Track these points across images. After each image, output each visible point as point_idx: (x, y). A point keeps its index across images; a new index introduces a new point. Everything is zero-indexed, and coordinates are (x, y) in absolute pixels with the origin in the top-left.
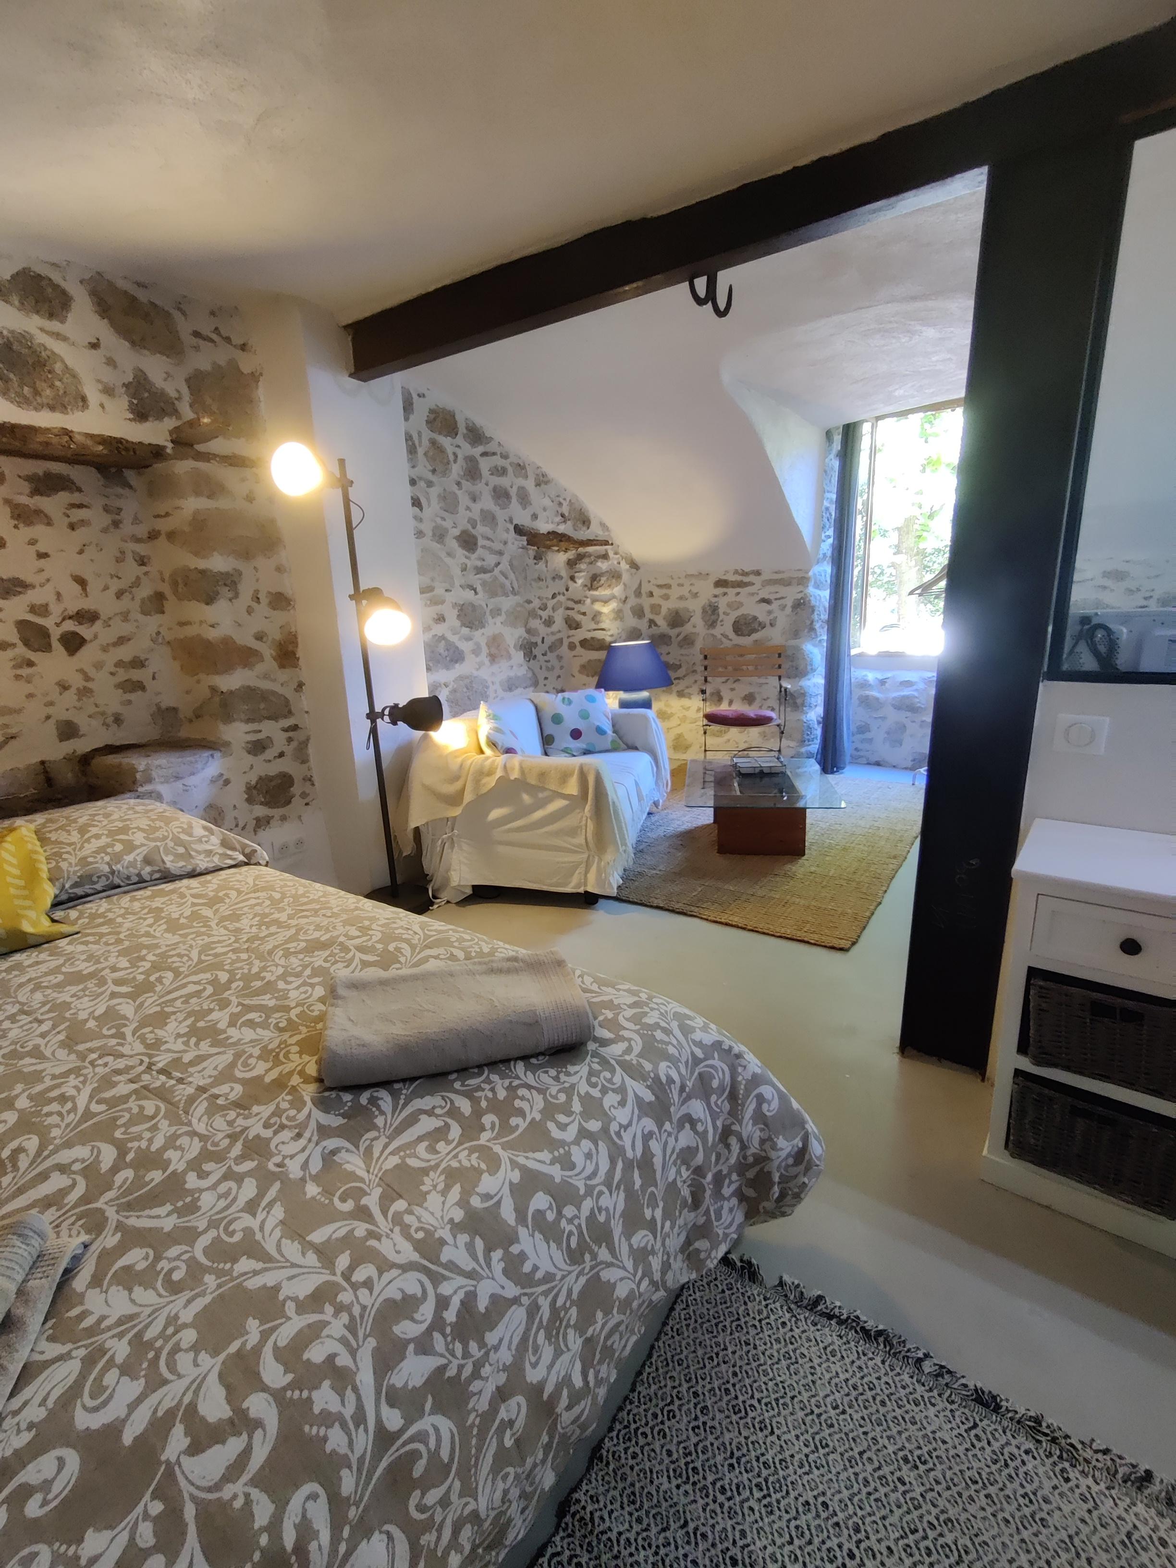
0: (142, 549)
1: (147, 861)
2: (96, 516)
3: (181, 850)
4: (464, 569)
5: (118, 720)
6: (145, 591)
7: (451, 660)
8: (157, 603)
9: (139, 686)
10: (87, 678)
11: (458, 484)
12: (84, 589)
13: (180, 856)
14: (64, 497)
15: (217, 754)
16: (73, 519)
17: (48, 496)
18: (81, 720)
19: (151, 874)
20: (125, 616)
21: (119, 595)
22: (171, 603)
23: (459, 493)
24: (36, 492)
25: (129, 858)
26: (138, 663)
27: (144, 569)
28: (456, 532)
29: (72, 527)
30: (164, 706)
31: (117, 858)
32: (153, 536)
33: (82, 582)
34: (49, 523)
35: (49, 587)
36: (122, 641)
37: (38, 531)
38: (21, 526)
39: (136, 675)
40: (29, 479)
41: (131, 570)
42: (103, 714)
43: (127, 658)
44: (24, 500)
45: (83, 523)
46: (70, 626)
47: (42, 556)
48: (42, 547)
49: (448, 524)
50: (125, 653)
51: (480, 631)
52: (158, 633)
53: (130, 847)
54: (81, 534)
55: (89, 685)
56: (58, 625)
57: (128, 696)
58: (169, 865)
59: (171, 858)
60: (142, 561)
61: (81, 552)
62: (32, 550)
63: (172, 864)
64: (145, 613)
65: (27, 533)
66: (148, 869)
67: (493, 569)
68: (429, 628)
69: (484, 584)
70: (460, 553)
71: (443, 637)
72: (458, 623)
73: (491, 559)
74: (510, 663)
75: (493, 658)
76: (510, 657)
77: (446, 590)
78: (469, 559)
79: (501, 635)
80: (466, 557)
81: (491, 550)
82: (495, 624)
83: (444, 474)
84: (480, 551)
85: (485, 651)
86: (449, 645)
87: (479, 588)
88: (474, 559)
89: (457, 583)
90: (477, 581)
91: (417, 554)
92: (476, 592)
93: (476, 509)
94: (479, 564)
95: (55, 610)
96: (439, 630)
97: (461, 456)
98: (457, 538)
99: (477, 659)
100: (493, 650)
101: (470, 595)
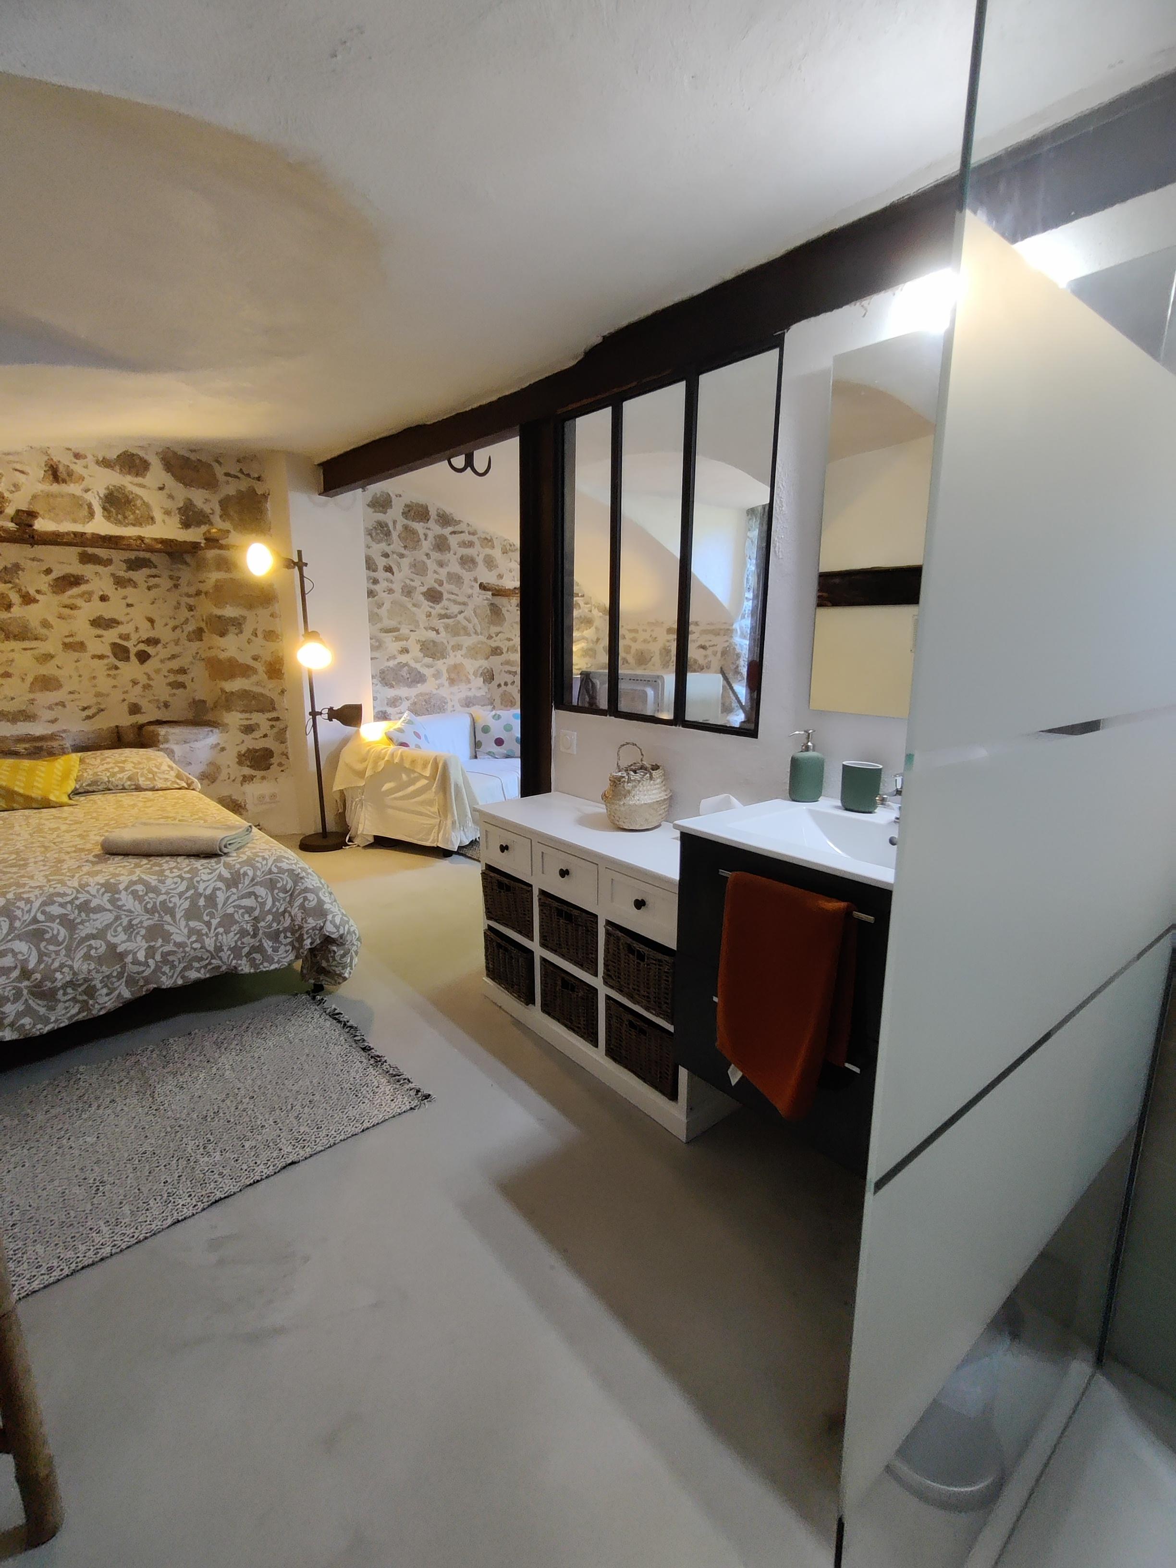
0: (191, 601)
1: (130, 779)
2: (165, 583)
3: (150, 776)
4: (429, 615)
5: (166, 705)
6: (191, 627)
7: (412, 682)
8: (198, 634)
9: (182, 685)
10: (150, 679)
11: (427, 555)
12: (153, 626)
13: (149, 779)
14: (146, 571)
15: (216, 730)
16: (150, 584)
17: (137, 571)
18: (144, 703)
19: (130, 786)
20: (177, 642)
21: (174, 628)
22: (205, 636)
23: (428, 562)
24: (130, 568)
25: (119, 776)
26: (183, 671)
27: (192, 613)
28: (424, 589)
29: (149, 588)
30: (197, 698)
31: (114, 775)
32: (198, 593)
33: (151, 621)
34: (135, 586)
35: (132, 625)
36: (173, 657)
37: (129, 591)
38: (119, 589)
39: (181, 678)
40: (125, 561)
41: (185, 613)
42: (158, 700)
43: (176, 667)
44: (122, 573)
45: (157, 586)
46: (142, 647)
47: (129, 606)
48: (129, 601)
49: (416, 583)
50: (175, 664)
51: (441, 661)
52: (197, 653)
53: (122, 770)
54: (154, 593)
55: (151, 682)
56: (135, 646)
57: (174, 691)
58: (141, 782)
59: (143, 779)
60: (191, 608)
61: (153, 603)
62: (124, 602)
63: (142, 782)
64: (190, 640)
65: (122, 592)
66: (129, 783)
67: (456, 616)
68: (394, 657)
69: (446, 627)
70: (426, 604)
71: (406, 665)
72: (421, 655)
73: (455, 609)
74: (469, 686)
75: (452, 682)
76: (469, 681)
77: (411, 631)
78: (434, 608)
79: (461, 665)
80: (431, 607)
81: (455, 602)
82: (455, 656)
83: (415, 549)
84: (445, 602)
85: (445, 675)
86: (411, 670)
87: (442, 630)
88: (438, 609)
89: (422, 626)
90: (440, 624)
91: (387, 605)
92: (438, 632)
93: (443, 572)
94: (443, 612)
95: (134, 637)
96: (404, 658)
97: (431, 535)
98: (424, 594)
99: (437, 682)
100: (453, 676)
101: (432, 635)
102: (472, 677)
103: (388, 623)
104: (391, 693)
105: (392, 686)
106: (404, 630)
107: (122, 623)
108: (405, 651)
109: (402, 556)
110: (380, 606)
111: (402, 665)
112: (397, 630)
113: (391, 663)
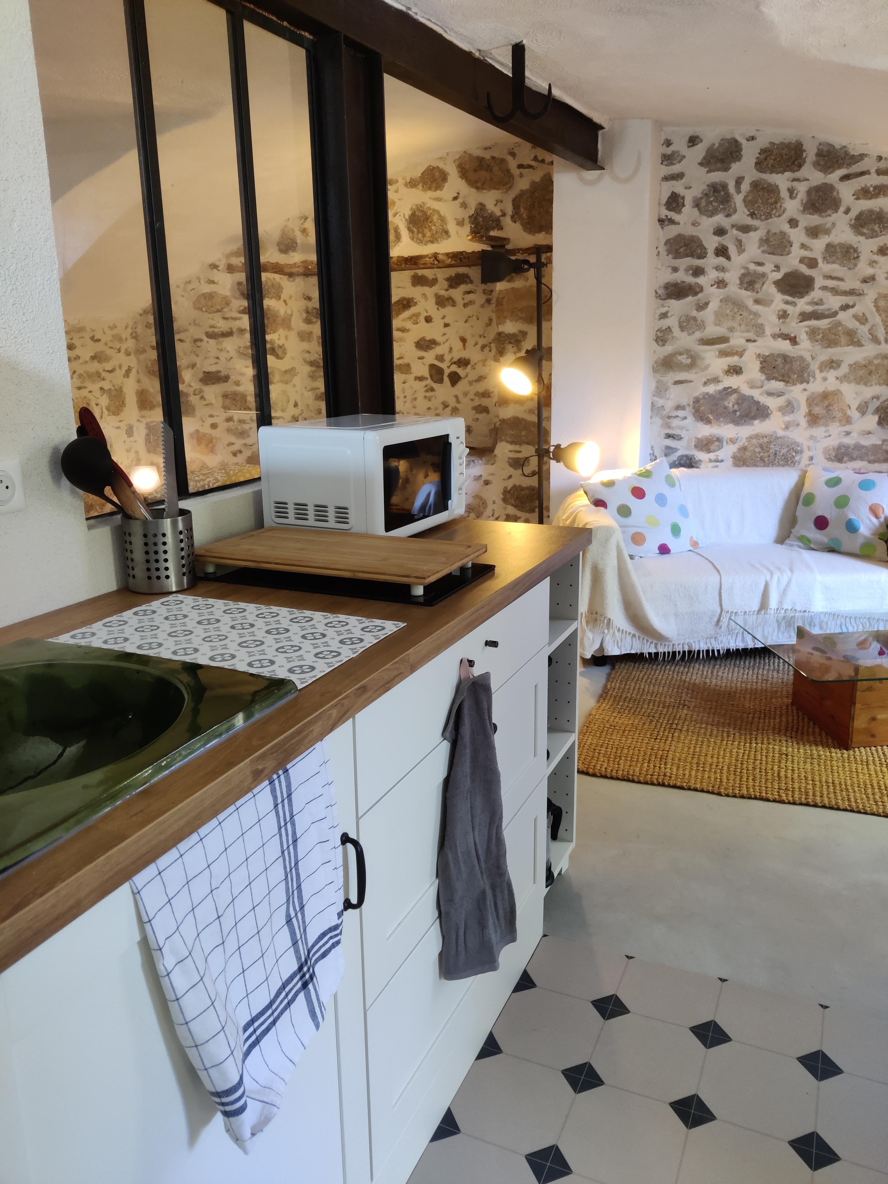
2: (478, 298)
4: (783, 315)
5: (470, 430)
9: (485, 410)
10: (458, 402)
11: (792, 221)
12: (464, 346)
14: (463, 288)
16: (466, 301)
17: (456, 288)
20: (484, 362)
21: (483, 348)
23: (793, 232)
24: (450, 286)
26: (486, 395)
29: (464, 306)
33: (463, 341)
34: (454, 304)
35: (447, 345)
36: (480, 379)
37: (448, 310)
38: (440, 308)
39: (484, 402)
40: (447, 279)
41: (493, 331)
43: (481, 391)
44: (443, 293)
45: (471, 302)
46: (454, 368)
47: (446, 325)
48: (447, 320)
50: (480, 387)
51: (799, 387)
54: (469, 310)
55: (458, 405)
56: (448, 367)
57: (478, 416)
61: (467, 321)
62: (443, 322)
65: (442, 312)
67: (835, 314)
68: (716, 380)
69: (812, 333)
70: (779, 300)
71: (735, 391)
72: (761, 377)
73: (834, 302)
74: (847, 428)
75: (813, 420)
76: (848, 420)
77: (748, 341)
78: (794, 304)
79: (837, 393)
80: (787, 303)
81: (835, 291)
82: (825, 379)
83: (769, 216)
84: (816, 294)
85: (804, 409)
86: (743, 399)
87: (803, 337)
88: (803, 304)
89: (768, 331)
90: (801, 330)
91: (714, 305)
92: (794, 341)
93: (819, 245)
94: (809, 309)
95: (447, 358)
96: (733, 381)
97: (802, 188)
98: (777, 283)
99: (787, 418)
100: (817, 410)
101: (784, 346)
102: (854, 414)
103: (712, 330)
104: (705, 431)
105: (708, 422)
106: (737, 340)
107: (440, 344)
108: (736, 370)
109: (746, 229)
110: (702, 307)
111: (728, 391)
112: (723, 340)
113: (711, 389)
